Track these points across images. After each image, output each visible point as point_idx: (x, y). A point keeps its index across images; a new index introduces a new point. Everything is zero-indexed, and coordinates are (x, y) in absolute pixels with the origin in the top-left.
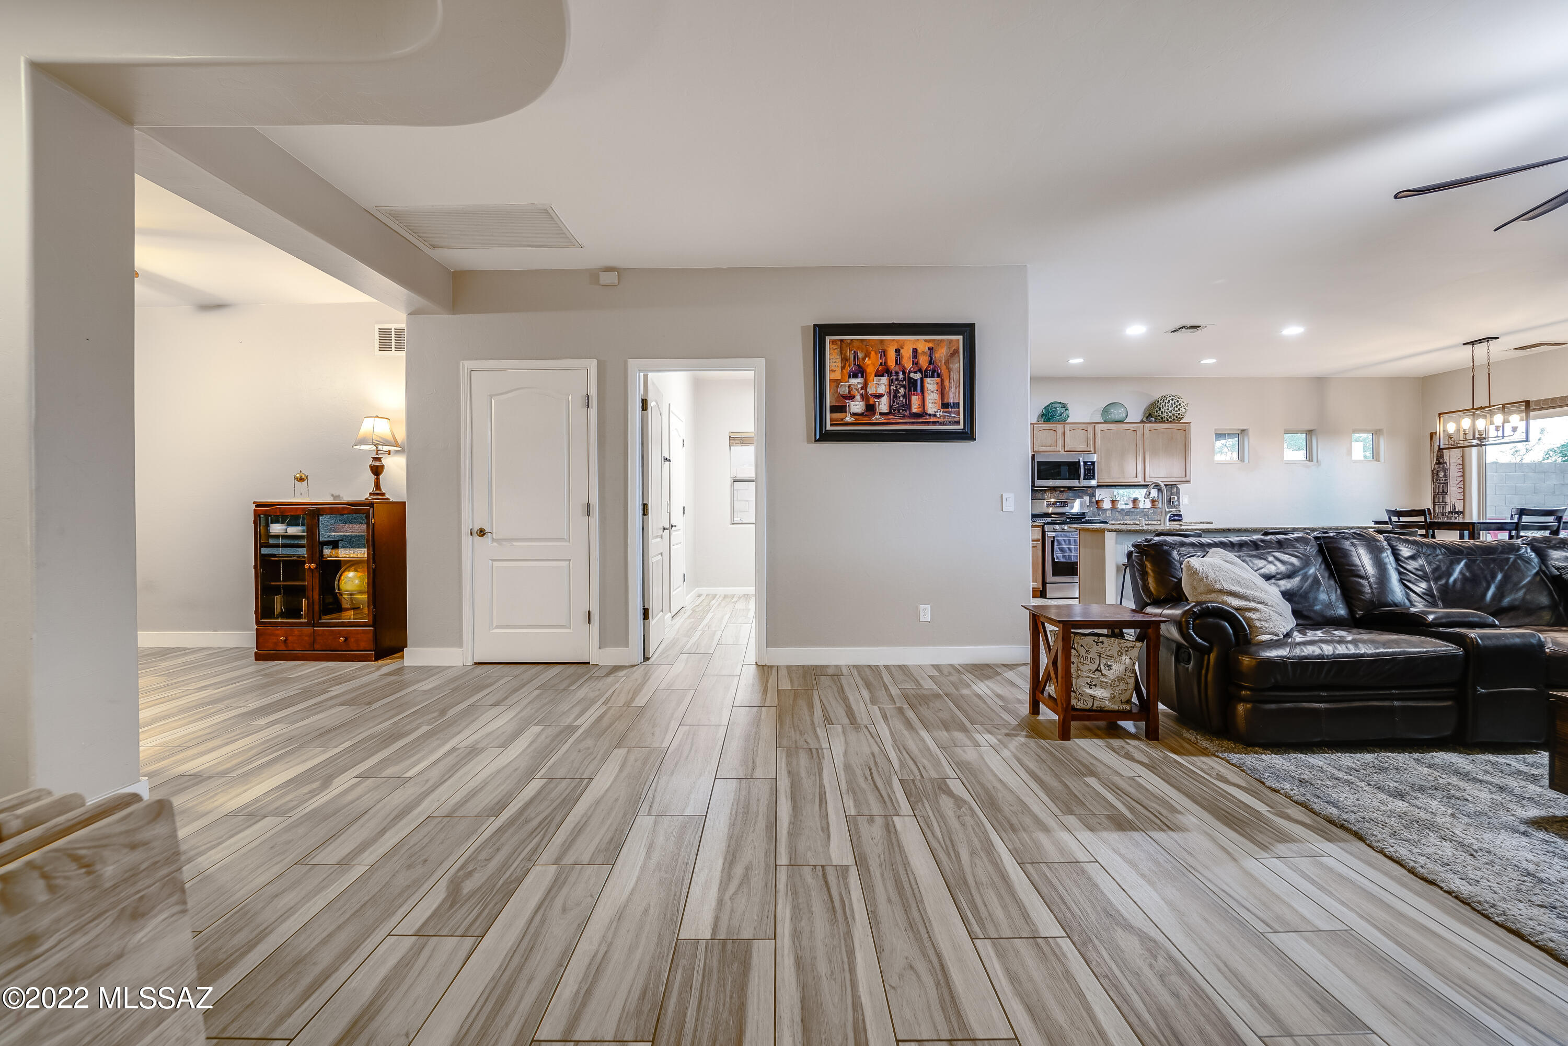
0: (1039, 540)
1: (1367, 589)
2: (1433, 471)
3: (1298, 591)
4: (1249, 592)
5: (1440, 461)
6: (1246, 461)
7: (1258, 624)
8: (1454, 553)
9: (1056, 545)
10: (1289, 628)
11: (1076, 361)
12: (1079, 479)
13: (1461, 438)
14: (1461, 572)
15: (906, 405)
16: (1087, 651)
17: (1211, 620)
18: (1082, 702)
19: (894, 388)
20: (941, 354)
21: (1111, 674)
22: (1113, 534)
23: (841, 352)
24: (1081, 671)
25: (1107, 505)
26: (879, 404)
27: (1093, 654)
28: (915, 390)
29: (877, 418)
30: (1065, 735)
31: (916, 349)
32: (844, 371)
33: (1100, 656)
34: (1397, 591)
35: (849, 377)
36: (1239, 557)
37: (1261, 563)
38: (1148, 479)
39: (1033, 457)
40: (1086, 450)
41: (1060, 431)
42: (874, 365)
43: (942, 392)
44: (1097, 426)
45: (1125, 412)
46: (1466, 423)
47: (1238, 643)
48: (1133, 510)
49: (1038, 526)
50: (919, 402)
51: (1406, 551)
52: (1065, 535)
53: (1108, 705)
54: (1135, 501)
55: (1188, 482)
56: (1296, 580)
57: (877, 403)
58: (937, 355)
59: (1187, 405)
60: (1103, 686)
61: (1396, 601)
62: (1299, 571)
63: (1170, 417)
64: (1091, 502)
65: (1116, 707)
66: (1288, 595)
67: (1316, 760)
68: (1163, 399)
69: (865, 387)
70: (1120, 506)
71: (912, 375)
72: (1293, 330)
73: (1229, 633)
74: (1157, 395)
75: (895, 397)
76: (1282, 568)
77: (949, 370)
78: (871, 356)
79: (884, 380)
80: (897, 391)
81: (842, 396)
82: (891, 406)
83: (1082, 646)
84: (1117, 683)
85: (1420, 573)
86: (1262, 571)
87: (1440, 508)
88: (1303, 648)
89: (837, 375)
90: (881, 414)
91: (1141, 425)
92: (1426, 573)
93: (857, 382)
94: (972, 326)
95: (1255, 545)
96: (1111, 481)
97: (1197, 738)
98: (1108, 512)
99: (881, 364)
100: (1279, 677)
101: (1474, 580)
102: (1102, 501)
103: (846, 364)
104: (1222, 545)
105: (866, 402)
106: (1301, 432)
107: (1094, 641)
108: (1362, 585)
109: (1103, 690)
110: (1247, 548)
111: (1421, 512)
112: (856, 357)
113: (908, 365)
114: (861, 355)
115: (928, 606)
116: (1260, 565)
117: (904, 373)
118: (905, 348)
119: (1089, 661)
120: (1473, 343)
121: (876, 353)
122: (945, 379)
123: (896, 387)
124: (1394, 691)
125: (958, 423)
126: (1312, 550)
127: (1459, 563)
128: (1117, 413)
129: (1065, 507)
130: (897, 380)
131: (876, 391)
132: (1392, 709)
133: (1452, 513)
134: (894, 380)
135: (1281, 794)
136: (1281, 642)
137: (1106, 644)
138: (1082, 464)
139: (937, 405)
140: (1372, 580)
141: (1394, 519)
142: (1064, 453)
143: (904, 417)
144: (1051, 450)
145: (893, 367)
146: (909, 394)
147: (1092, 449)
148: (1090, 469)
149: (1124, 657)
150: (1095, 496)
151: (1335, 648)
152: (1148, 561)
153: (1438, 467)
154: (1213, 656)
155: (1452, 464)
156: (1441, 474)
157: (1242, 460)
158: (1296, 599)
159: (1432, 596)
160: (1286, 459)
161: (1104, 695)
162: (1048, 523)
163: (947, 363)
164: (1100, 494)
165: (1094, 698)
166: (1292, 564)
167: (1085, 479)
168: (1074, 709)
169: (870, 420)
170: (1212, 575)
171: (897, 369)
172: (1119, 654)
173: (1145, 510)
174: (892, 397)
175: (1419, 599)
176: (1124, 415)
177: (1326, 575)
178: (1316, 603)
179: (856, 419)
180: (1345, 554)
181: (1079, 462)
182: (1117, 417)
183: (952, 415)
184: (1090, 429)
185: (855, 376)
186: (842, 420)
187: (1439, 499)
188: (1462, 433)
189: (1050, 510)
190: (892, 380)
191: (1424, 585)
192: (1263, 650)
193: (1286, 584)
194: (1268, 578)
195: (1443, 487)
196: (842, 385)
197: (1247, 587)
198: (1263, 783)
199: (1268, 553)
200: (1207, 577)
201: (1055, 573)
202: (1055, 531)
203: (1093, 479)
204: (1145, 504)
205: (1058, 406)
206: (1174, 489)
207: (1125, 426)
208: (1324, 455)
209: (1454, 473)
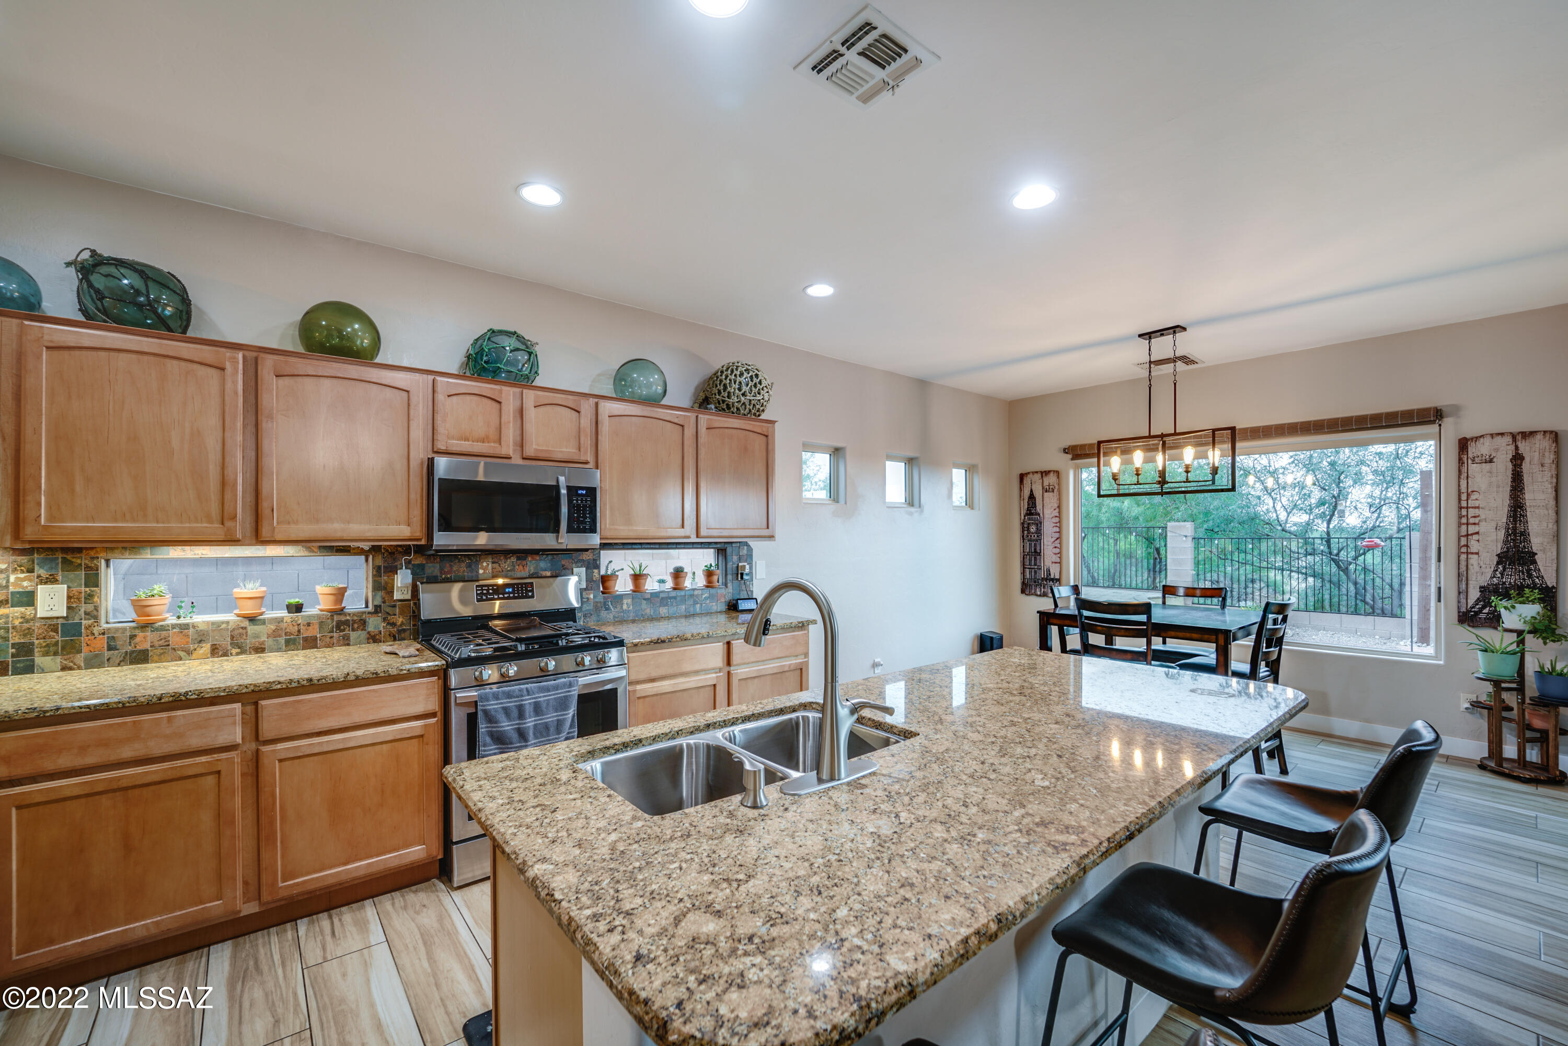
0: (433, 715)
2: (1023, 524)
5: (1031, 510)
6: (840, 501)
9: (483, 727)
12: (556, 530)
13: (1132, 481)
25: (623, 586)
38: (703, 532)
39: (430, 466)
40: (576, 458)
41: (511, 407)
44: (601, 402)
45: (661, 383)
46: (1138, 457)
48: (674, 594)
49: (434, 672)
52: (509, 695)
54: (678, 574)
55: (771, 537)
59: (770, 386)
63: (743, 406)
64: (589, 579)
68: (731, 368)
70: (651, 586)
74: (717, 364)
87: (1030, 573)
91: (692, 415)
96: (632, 534)
98: (625, 601)
102: (613, 578)
106: (898, 459)
120: (1148, 334)
128: (649, 383)
129: (527, 597)
133: (1046, 580)
138: (564, 491)
142: (521, 462)
147: (590, 457)
148: (585, 506)
150: (598, 569)
153: (1029, 519)
155: (1046, 516)
156: (1033, 529)
157: (835, 500)
160: (887, 500)
162: (462, 660)
164: (609, 562)
167: (570, 530)
173: (696, 592)
176: (660, 389)
181: (557, 488)
182: (645, 392)
184: (587, 407)
187: (1030, 560)
195: (1035, 545)
202: (480, 683)
203: (593, 530)
204: (695, 581)
205: (509, 344)
206: (744, 551)
207: (661, 413)
208: (927, 496)
209: (1048, 528)
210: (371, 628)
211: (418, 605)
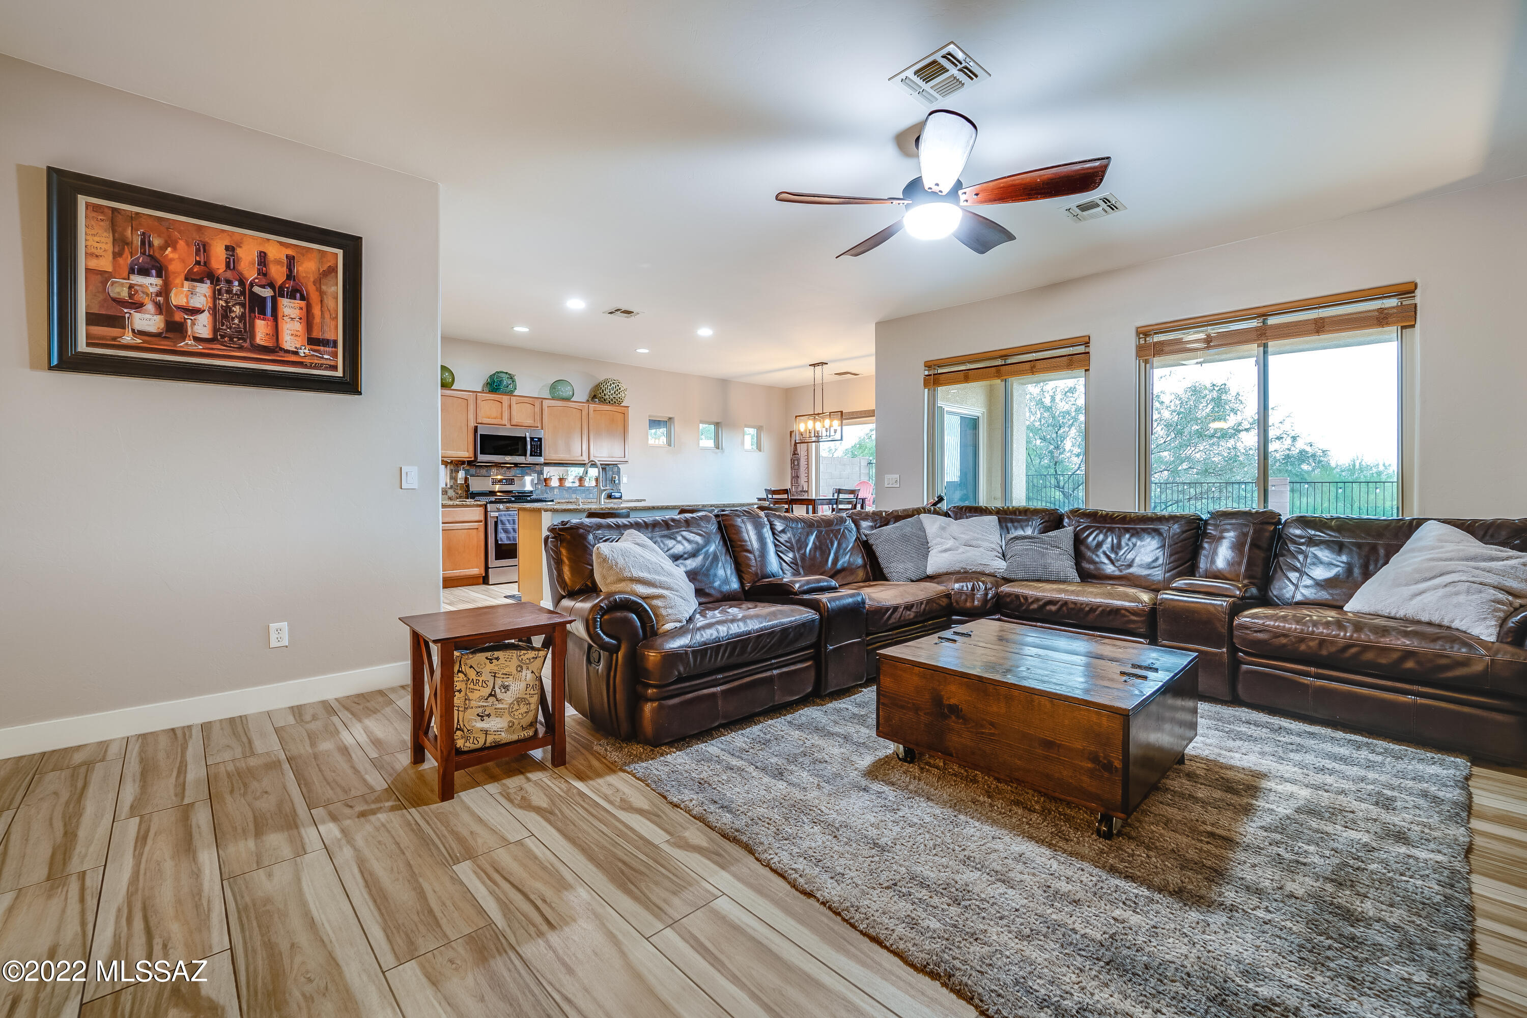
0: (481, 521)
1: (753, 562)
2: (791, 460)
3: (701, 569)
4: (657, 577)
5: (795, 453)
6: (673, 445)
7: (664, 612)
8: (810, 525)
9: (500, 526)
10: (691, 612)
11: (521, 329)
12: (525, 455)
13: (808, 436)
14: (814, 543)
15: (245, 331)
16: (478, 673)
17: (619, 614)
18: (471, 741)
19: (222, 303)
20: (307, 268)
21: (508, 698)
22: (549, 513)
23: (113, 227)
24: (469, 700)
25: (555, 483)
26: (193, 324)
27: (486, 676)
28: (263, 312)
29: (188, 344)
30: (447, 792)
31: (265, 253)
32: (121, 261)
33: (495, 676)
34: (773, 564)
35: (132, 271)
36: (651, 539)
37: (670, 543)
38: (593, 459)
39: (476, 429)
40: (533, 425)
41: (505, 404)
42: (183, 261)
43: (308, 320)
44: (544, 401)
45: (572, 390)
46: (810, 424)
47: (645, 637)
48: (579, 488)
49: (480, 506)
50: (269, 330)
51: (779, 526)
52: (509, 515)
53: (505, 737)
54: (582, 479)
55: (628, 463)
56: (700, 559)
57: (189, 322)
58: (300, 268)
59: (626, 390)
60: (499, 714)
61: (773, 572)
62: (702, 549)
63: (612, 400)
64: (539, 479)
65: (515, 737)
66: (692, 575)
67: (712, 748)
68: (606, 382)
69: (165, 291)
70: (568, 484)
71: (256, 289)
72: (705, 332)
73: (637, 627)
74: (602, 378)
75: (225, 316)
76: (689, 547)
77: (322, 293)
78: (178, 246)
79: (204, 289)
80: (227, 310)
81: (114, 300)
82: (215, 330)
83: (471, 667)
84: (516, 707)
85: (789, 544)
86: (671, 552)
87: (795, 488)
88: (703, 633)
89: (105, 264)
90: (197, 339)
91: (586, 405)
92: (792, 545)
93: (151, 283)
94: (358, 240)
95: (666, 525)
96: (558, 458)
97: (606, 750)
98: (556, 491)
99: (198, 263)
100: (682, 669)
101: (822, 547)
102: (550, 479)
103: (123, 249)
104: (637, 526)
105: (166, 316)
106: (710, 423)
107: (487, 658)
108: (749, 559)
109: (498, 719)
110: (660, 528)
111: (786, 491)
112: (145, 241)
113: (251, 275)
114: (157, 242)
115: (284, 625)
116: (671, 546)
117: (242, 283)
118: (245, 247)
119: (480, 685)
120: (814, 365)
121: (188, 244)
122: (314, 305)
123: (226, 302)
124: (773, 661)
125: (335, 368)
126: (713, 527)
127: (812, 534)
128: (565, 391)
129: (513, 484)
130: (229, 292)
131: (188, 302)
132: (771, 679)
133: (802, 492)
134: (223, 291)
135: (681, 809)
136: (683, 629)
137: (502, 660)
138: (528, 439)
139: (299, 339)
140: (757, 553)
141: (770, 496)
142: (510, 427)
143: (241, 348)
144: (496, 423)
145: (221, 271)
146: (250, 316)
147: (539, 425)
148: (537, 446)
149: (524, 671)
150: (543, 474)
151: (729, 628)
152: (564, 547)
153: (794, 457)
154: (620, 654)
155: (802, 455)
156: (796, 463)
157: (670, 445)
158: (699, 577)
159: (796, 564)
160: (700, 445)
161: (499, 726)
162: (491, 502)
163: (318, 282)
164: (548, 471)
165: (486, 732)
166: (697, 543)
167: (531, 455)
168: (459, 752)
169: (175, 346)
170: (621, 561)
171: (229, 275)
172: (519, 669)
173: (591, 489)
174: (219, 317)
175: (788, 567)
176: (571, 393)
177: (724, 551)
178: (716, 579)
179: (144, 342)
180: (738, 531)
181: (525, 438)
182: (565, 395)
183: (326, 357)
184: (538, 403)
185: (144, 272)
186: (115, 339)
187: (795, 481)
188: (808, 432)
189: (497, 487)
190: (220, 290)
191: (791, 555)
192: (667, 641)
193: (692, 564)
194: (676, 558)
195: (797, 471)
196: (113, 283)
197: (656, 572)
198: (665, 798)
199: (677, 532)
200: (617, 563)
201: (498, 557)
202: (499, 510)
203: (541, 455)
204: (590, 483)
205: (505, 377)
206: (616, 469)
207: (571, 404)
208: (725, 442)
209: (803, 462)
210: (449, 494)
211: (468, 486)
